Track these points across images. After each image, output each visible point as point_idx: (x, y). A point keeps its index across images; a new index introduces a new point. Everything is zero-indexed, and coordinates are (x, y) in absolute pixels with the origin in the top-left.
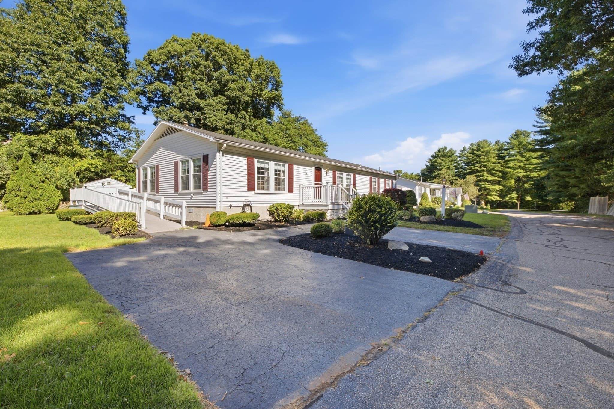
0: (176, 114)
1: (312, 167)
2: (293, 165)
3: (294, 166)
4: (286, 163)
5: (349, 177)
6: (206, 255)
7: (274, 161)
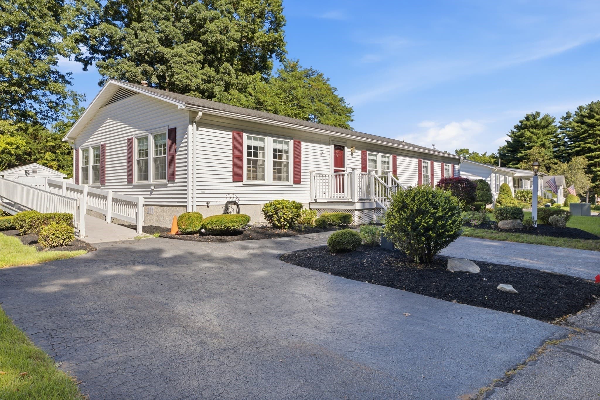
0: (130, 69)
1: (329, 144)
2: (300, 142)
3: (302, 143)
4: (290, 139)
5: (387, 160)
6: (172, 277)
7: (272, 137)
